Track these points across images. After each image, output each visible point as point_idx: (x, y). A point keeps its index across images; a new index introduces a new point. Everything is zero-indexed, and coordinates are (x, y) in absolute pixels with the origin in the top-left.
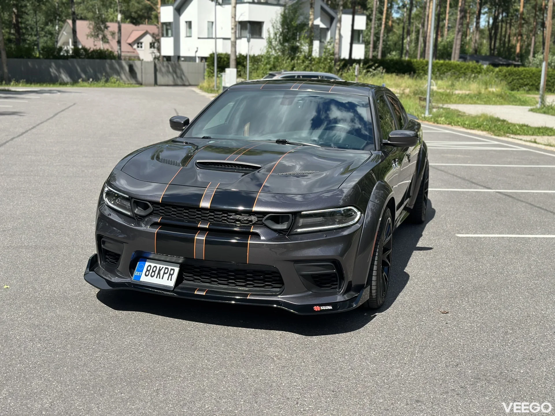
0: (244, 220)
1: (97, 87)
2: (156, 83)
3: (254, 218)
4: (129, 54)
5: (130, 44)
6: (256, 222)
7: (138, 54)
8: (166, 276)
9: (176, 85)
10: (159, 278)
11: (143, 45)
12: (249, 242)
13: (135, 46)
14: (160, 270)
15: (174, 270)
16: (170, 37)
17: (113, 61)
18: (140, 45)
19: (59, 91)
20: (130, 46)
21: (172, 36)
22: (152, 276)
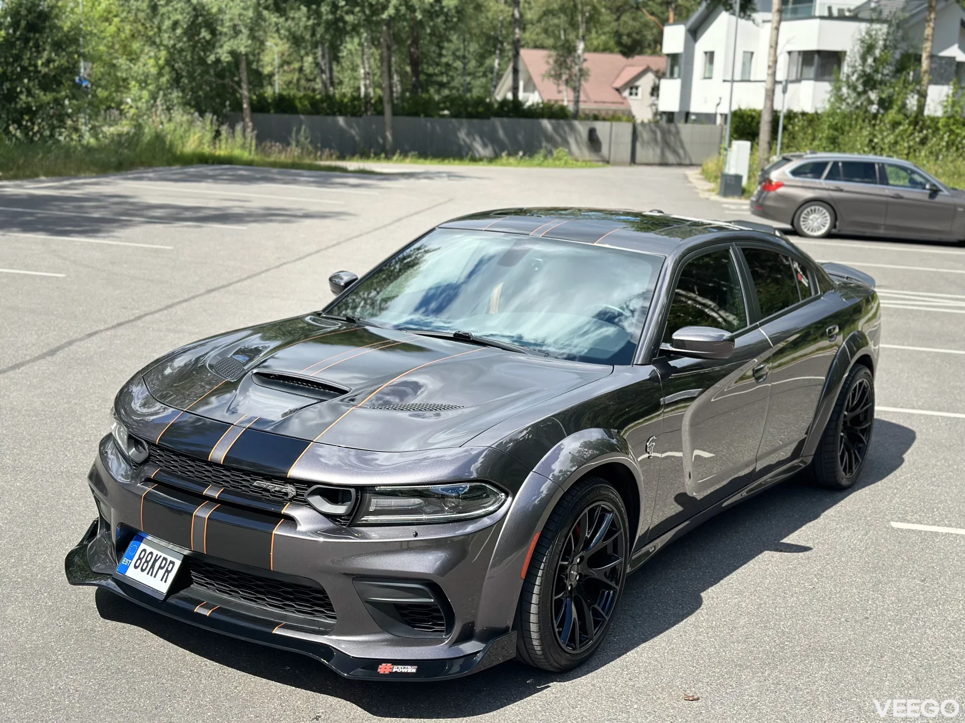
0: (276, 491)
1: (527, 166)
2: (633, 161)
3: (291, 490)
4: (613, 107)
5: (618, 90)
6: (294, 496)
7: (629, 106)
8: (162, 572)
9: (664, 164)
10: (151, 575)
11: (640, 91)
12: (275, 532)
13: (626, 93)
14: (155, 561)
15: (173, 563)
16: (675, 79)
17: (562, 122)
18: (634, 91)
19: (450, 175)
20: (616, 93)
21: (679, 77)
22: (142, 570)
